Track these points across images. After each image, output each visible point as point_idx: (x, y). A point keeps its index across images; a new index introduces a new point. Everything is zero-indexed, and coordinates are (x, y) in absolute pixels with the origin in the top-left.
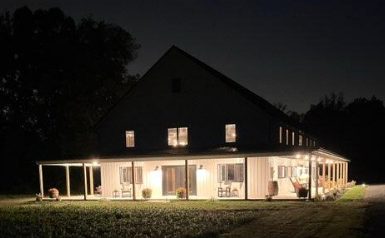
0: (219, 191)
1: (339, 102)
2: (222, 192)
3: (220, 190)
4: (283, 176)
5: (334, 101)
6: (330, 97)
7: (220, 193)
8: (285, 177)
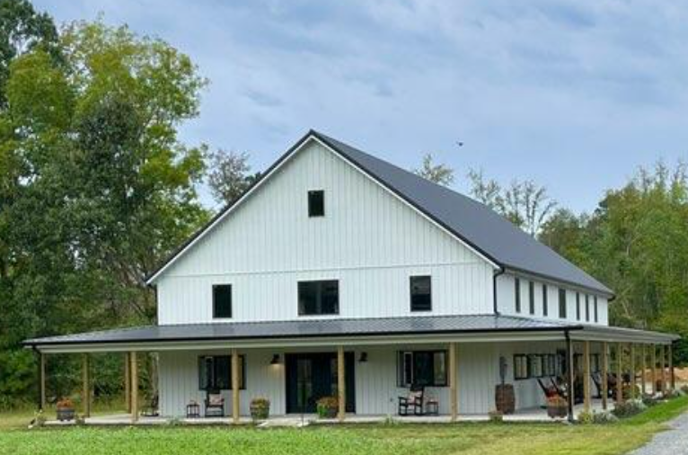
0: (401, 404)
1: (675, 184)
2: (406, 405)
3: (403, 401)
4: (525, 375)
5: (662, 182)
6: (652, 173)
7: (403, 408)
8: (528, 377)
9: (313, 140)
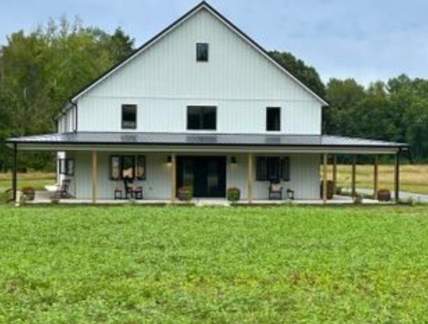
9: (204, 8)
